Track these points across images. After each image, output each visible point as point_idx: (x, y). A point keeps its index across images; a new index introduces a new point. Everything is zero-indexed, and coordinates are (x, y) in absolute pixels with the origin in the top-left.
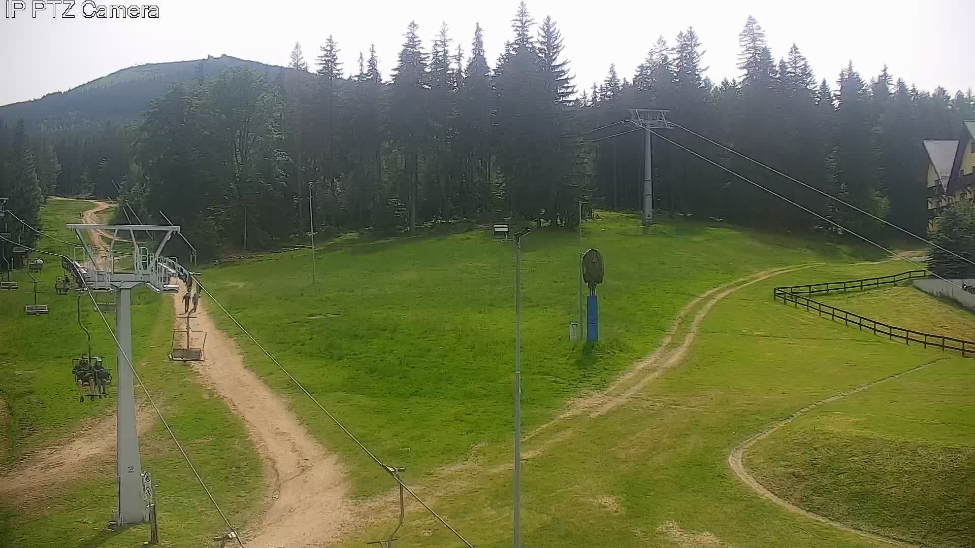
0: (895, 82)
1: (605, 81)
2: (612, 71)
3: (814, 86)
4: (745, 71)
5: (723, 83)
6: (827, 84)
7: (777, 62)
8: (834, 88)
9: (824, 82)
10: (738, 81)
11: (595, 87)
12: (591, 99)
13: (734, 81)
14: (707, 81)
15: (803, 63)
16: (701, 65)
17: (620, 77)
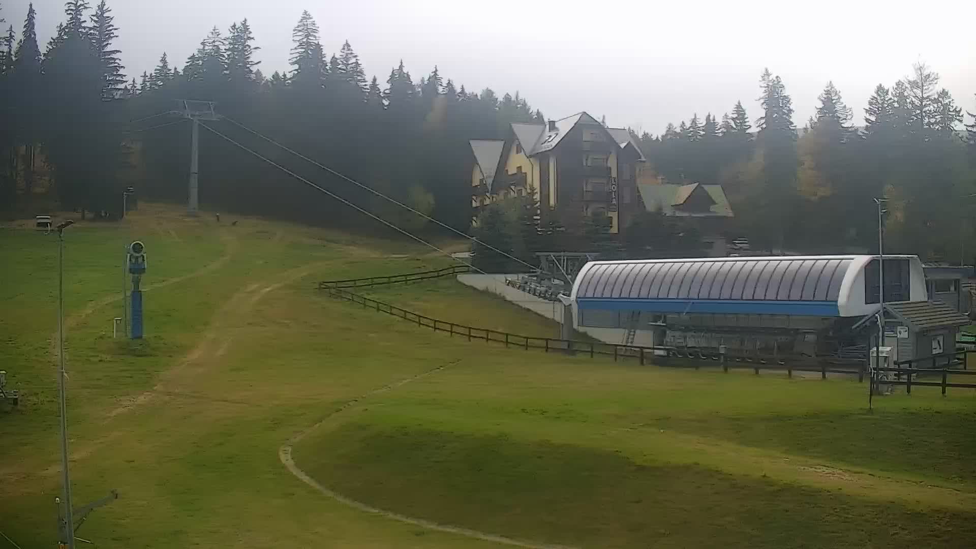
0: (445, 83)
1: (156, 70)
2: (164, 60)
3: (364, 84)
4: (296, 67)
5: (273, 77)
6: (377, 82)
7: (328, 59)
8: (384, 86)
9: (375, 80)
10: (289, 76)
11: (145, 76)
12: (140, 88)
13: (285, 75)
14: (258, 73)
15: (353, 60)
16: (253, 58)
17: (171, 66)
